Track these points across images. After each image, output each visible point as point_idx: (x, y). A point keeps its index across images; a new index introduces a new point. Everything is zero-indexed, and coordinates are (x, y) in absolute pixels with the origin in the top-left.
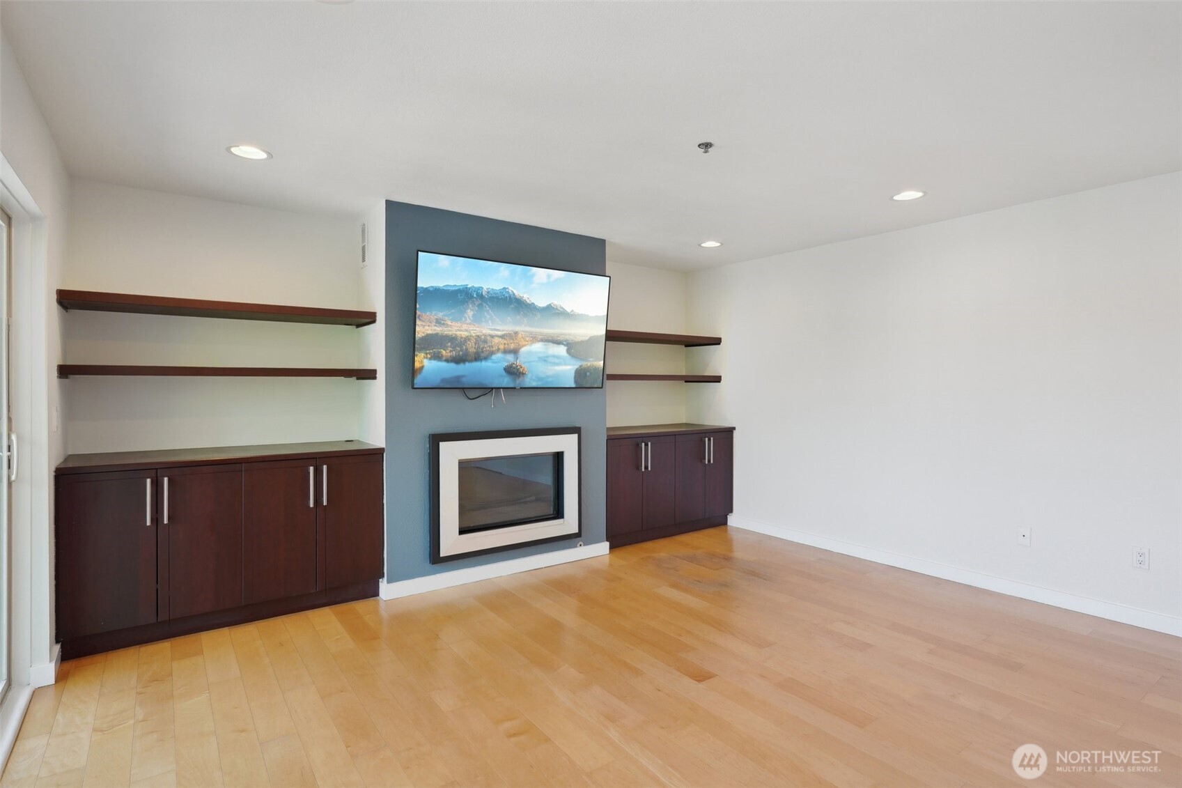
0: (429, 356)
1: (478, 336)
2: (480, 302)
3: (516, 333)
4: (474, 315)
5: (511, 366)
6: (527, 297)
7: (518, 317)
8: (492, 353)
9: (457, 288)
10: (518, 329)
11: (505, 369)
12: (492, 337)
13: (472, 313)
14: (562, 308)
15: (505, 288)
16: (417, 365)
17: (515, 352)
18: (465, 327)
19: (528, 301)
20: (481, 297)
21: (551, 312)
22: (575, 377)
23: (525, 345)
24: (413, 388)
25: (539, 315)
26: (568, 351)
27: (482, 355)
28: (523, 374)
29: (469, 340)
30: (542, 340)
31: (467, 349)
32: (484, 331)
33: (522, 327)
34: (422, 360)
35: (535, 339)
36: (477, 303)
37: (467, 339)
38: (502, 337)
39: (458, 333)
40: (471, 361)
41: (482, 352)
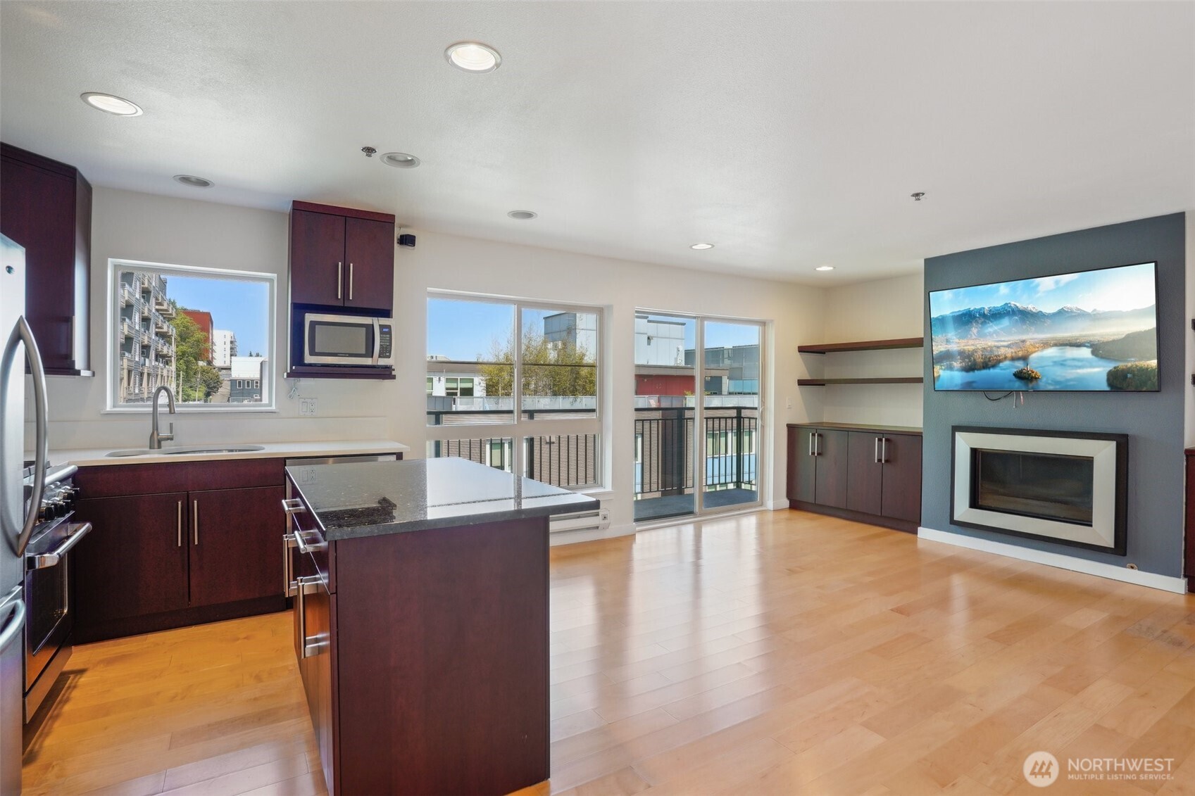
0: (943, 367)
1: (984, 348)
2: (983, 320)
3: (1023, 341)
4: (978, 332)
5: (1021, 372)
6: (1030, 307)
7: (1024, 327)
8: (1000, 361)
9: (960, 313)
10: (1024, 337)
11: (1015, 375)
12: (998, 347)
13: (977, 330)
14: (1079, 309)
15: (1006, 304)
16: (936, 375)
17: (1025, 358)
18: (971, 342)
19: (1034, 311)
20: (984, 316)
21: (1063, 315)
22: (1108, 380)
23: (1035, 352)
24: (935, 391)
25: (1049, 322)
26: (1093, 353)
27: (990, 363)
28: (1036, 378)
29: (976, 352)
30: (1055, 345)
31: (975, 360)
32: (989, 344)
33: (1027, 335)
34: (939, 371)
35: (1046, 344)
36: (980, 321)
37: (975, 351)
38: (1008, 346)
39: (966, 348)
40: (979, 369)
41: (990, 361)
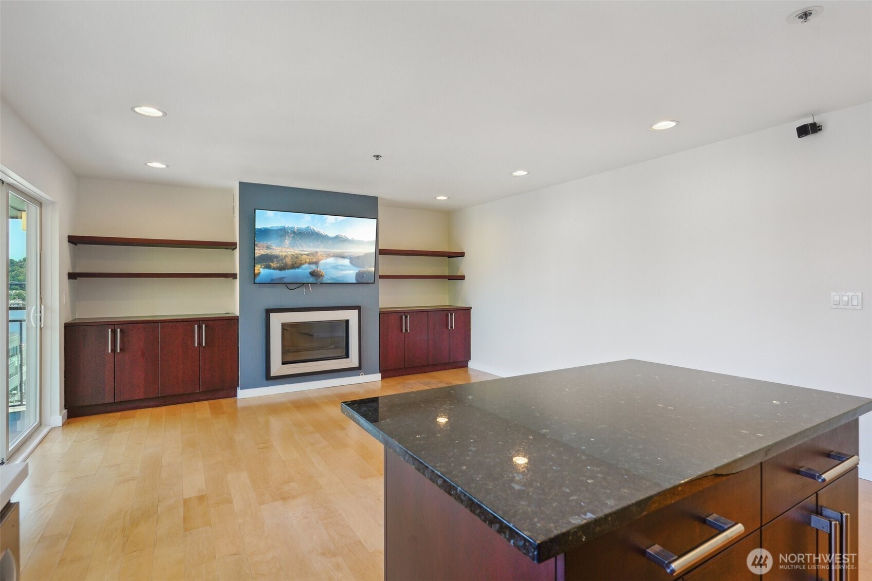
0: (263, 266)
1: (293, 255)
2: (293, 235)
3: (317, 252)
4: (289, 243)
5: (314, 272)
6: (322, 231)
7: (318, 243)
8: (302, 264)
9: (278, 228)
10: (317, 250)
11: (310, 273)
12: (302, 255)
13: (288, 242)
14: (345, 237)
15: (308, 227)
16: (256, 272)
17: (316, 263)
18: (284, 250)
19: (323, 234)
20: (294, 232)
21: (339, 239)
22: (356, 277)
23: (322, 259)
24: (254, 283)
25: (331, 242)
26: (351, 262)
27: (296, 265)
28: (322, 276)
29: (287, 257)
30: (333, 256)
31: (286, 262)
32: (296, 252)
33: (319, 248)
34: (260, 269)
35: (329, 255)
36: (291, 236)
37: (286, 256)
38: (308, 255)
39: (280, 253)
40: (289, 269)
41: (296, 264)
